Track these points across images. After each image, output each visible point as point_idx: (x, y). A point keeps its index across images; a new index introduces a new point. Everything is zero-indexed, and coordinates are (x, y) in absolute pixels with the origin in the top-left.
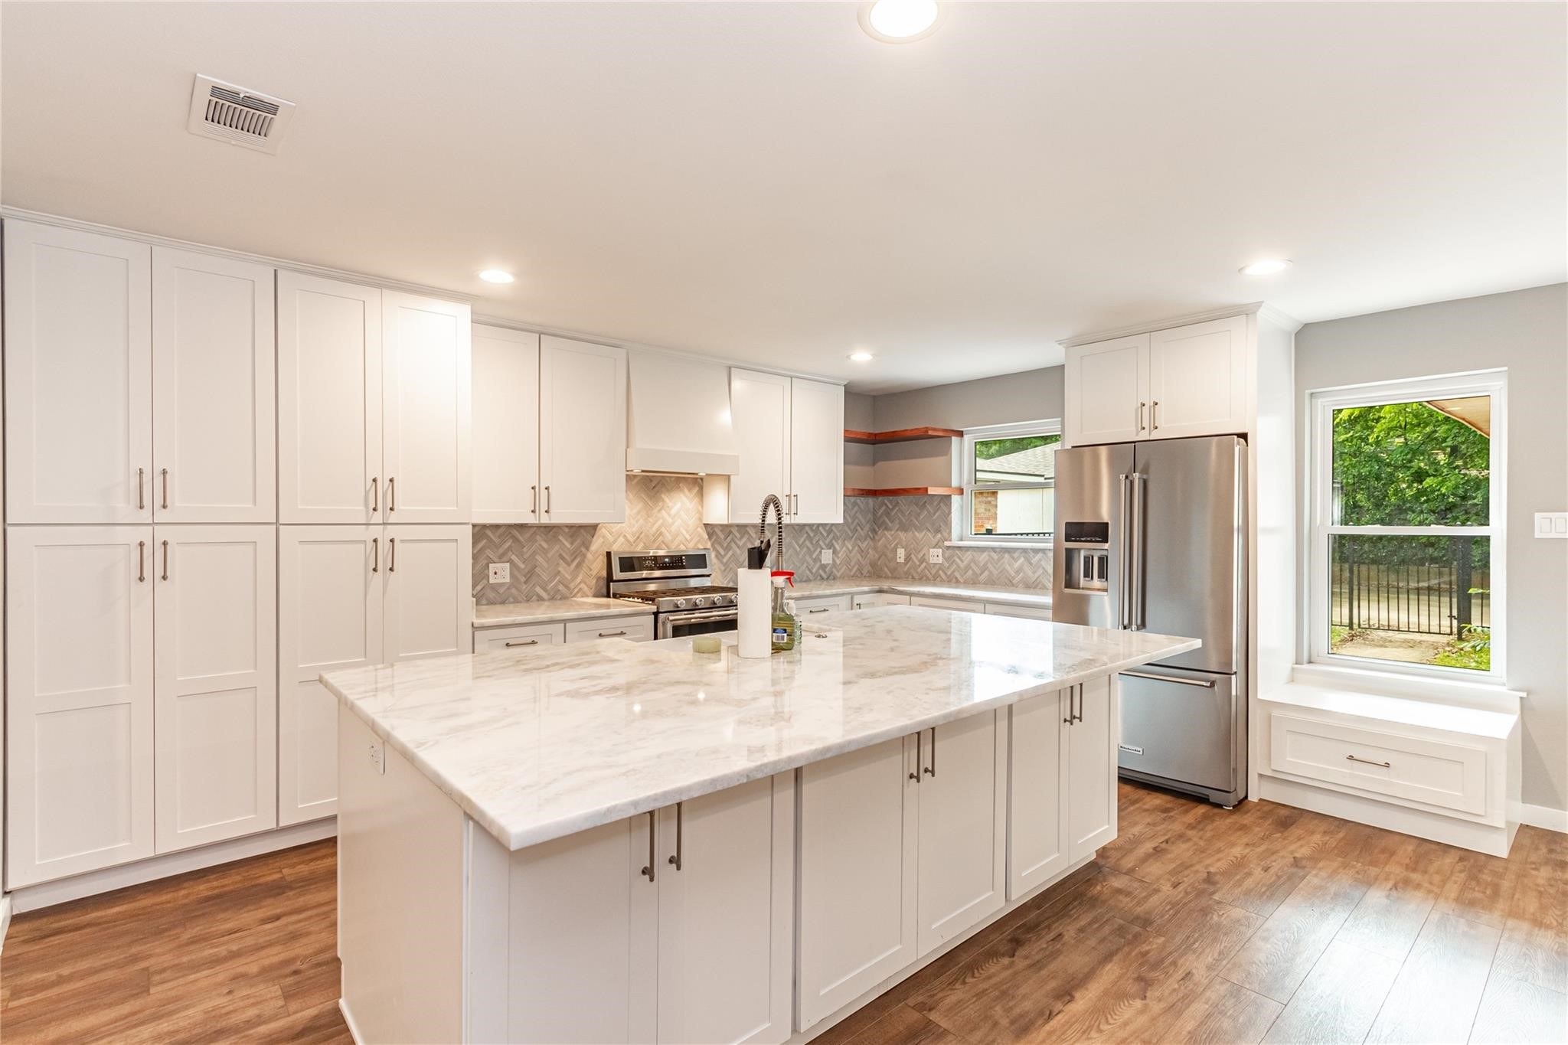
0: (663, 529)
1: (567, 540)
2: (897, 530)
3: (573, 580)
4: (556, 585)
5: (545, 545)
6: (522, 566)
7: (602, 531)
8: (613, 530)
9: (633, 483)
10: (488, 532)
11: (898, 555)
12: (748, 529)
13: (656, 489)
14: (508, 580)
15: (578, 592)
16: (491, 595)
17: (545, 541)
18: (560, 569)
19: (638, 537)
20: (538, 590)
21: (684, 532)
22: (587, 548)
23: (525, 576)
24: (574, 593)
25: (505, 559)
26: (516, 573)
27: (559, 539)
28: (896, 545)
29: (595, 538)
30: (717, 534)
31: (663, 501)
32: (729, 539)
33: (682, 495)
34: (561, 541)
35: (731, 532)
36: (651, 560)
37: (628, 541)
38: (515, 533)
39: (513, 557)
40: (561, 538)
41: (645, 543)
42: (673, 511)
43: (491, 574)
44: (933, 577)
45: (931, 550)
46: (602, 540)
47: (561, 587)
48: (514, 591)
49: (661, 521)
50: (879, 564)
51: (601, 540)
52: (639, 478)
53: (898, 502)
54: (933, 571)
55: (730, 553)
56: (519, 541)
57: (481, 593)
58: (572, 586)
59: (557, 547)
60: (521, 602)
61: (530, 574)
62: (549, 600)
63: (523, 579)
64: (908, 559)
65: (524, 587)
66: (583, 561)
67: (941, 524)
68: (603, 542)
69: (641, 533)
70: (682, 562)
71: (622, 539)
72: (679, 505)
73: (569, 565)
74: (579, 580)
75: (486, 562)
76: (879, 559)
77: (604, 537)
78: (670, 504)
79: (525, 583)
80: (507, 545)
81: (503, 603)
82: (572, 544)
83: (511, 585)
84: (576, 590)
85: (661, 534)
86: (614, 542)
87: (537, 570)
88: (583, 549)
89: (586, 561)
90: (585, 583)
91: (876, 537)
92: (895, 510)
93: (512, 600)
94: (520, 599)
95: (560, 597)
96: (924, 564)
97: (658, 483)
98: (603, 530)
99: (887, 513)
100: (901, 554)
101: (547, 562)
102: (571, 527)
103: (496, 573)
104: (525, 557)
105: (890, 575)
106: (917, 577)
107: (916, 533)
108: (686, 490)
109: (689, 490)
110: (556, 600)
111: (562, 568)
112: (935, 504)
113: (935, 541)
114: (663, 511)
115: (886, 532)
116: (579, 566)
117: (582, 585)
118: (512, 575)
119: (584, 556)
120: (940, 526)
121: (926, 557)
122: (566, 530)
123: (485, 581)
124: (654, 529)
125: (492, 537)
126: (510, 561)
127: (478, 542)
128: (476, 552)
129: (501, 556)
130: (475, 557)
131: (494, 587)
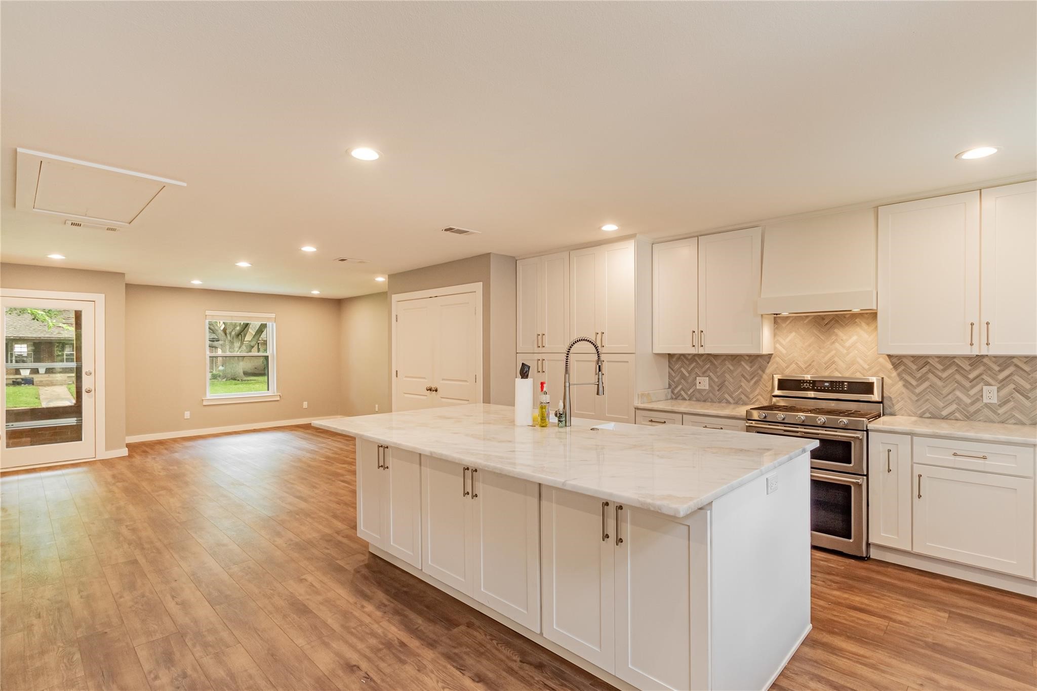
0: (836, 359)
1: (747, 365)
3: (752, 392)
4: (739, 394)
5: (731, 368)
6: (716, 380)
7: (776, 360)
8: (786, 359)
9: (805, 322)
10: (696, 358)
12: (956, 360)
13: (828, 326)
14: (707, 387)
15: (756, 401)
16: (698, 395)
17: (732, 365)
18: (742, 384)
19: (810, 365)
20: (727, 396)
21: (861, 362)
22: (763, 371)
23: (718, 386)
24: (752, 402)
25: (706, 375)
26: (713, 384)
27: (741, 364)
29: (770, 363)
30: (905, 365)
31: (837, 335)
32: (925, 370)
33: (858, 329)
34: (743, 365)
35: (927, 363)
36: (810, 383)
37: (800, 367)
38: (713, 359)
39: (711, 374)
40: (743, 363)
41: (816, 370)
42: (848, 344)
43: (698, 383)
46: (776, 366)
47: (743, 397)
48: (711, 395)
49: (834, 352)
51: (775, 366)
52: (810, 318)
55: (926, 384)
56: (714, 364)
57: (692, 395)
58: (751, 396)
59: (740, 369)
60: (715, 402)
61: (721, 386)
62: (734, 404)
63: (717, 388)
65: (718, 393)
66: (760, 380)
68: (777, 367)
69: (813, 361)
70: (843, 388)
71: (793, 366)
72: (854, 338)
73: (748, 381)
74: (756, 392)
75: (694, 376)
77: (777, 363)
78: (844, 338)
79: (718, 390)
80: (707, 366)
81: (705, 401)
82: (751, 367)
83: (709, 391)
84: (754, 400)
85: (834, 362)
86: (787, 367)
87: (726, 383)
88: (760, 372)
89: (762, 380)
90: (762, 395)
93: (710, 400)
94: (715, 401)
95: (742, 403)
97: (831, 321)
98: (777, 359)
101: (733, 379)
102: (750, 356)
103: (700, 383)
104: (719, 374)
108: (863, 324)
109: (868, 324)
110: (739, 404)
111: (744, 383)
114: (837, 344)
116: (756, 383)
117: (759, 397)
118: (710, 385)
119: (761, 377)
122: (747, 358)
123: (694, 387)
124: (827, 358)
125: (699, 362)
126: (709, 376)
127: (690, 364)
128: (689, 369)
129: (704, 373)
130: (689, 373)
131: (700, 391)
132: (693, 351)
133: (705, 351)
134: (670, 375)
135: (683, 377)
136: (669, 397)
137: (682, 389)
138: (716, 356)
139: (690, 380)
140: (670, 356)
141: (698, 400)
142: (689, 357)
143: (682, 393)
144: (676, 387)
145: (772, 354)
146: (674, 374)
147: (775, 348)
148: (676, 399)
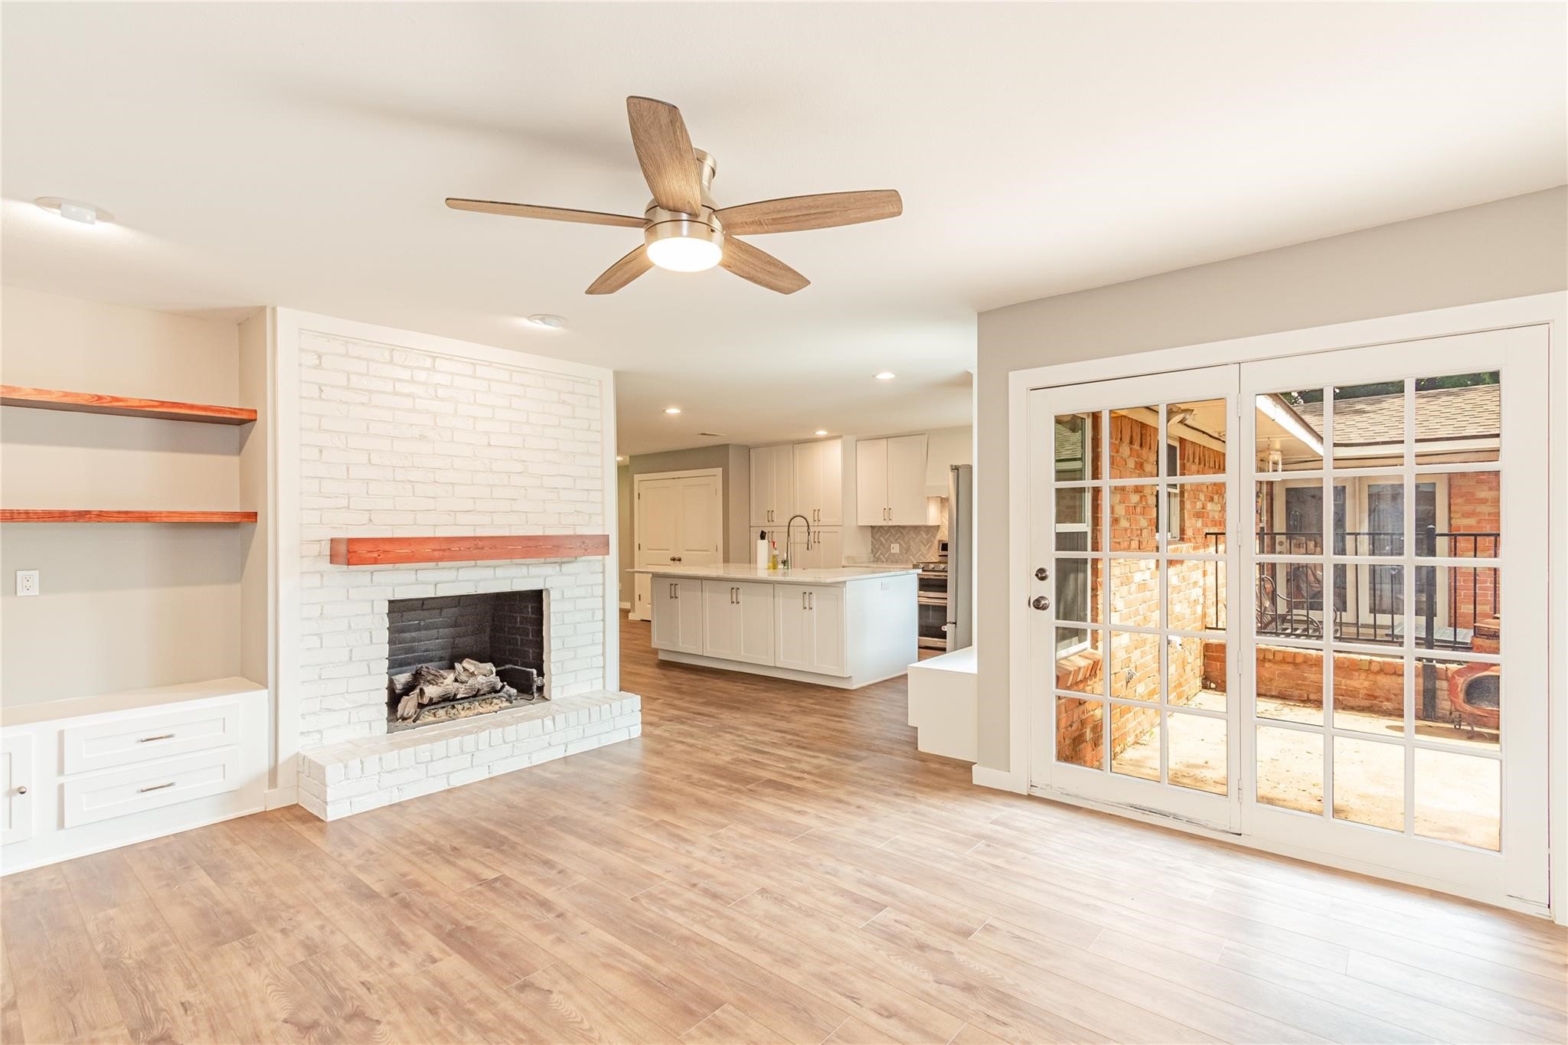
1: (924, 534)
3: (927, 554)
4: (919, 556)
5: (914, 536)
6: (904, 545)
7: (942, 530)
10: (891, 529)
14: (898, 551)
16: (892, 558)
17: (915, 534)
20: (911, 557)
22: (935, 538)
23: (905, 551)
25: (897, 542)
26: (901, 548)
34: (921, 534)
38: (902, 530)
39: (901, 540)
40: (921, 532)
43: (892, 548)
46: (942, 534)
47: (922, 558)
48: (900, 557)
51: (939, 533)
56: (903, 533)
57: (888, 558)
58: (927, 557)
59: (920, 537)
60: (904, 564)
61: (908, 550)
63: (903, 553)
65: (905, 556)
73: (925, 546)
74: (930, 554)
75: (890, 543)
77: (943, 532)
79: (905, 554)
80: (898, 535)
81: (896, 563)
82: (927, 535)
83: (899, 555)
87: (911, 548)
88: (932, 539)
89: (933, 543)
90: (933, 556)
93: (900, 562)
94: (904, 562)
101: (915, 543)
102: (925, 527)
104: (906, 541)
111: (922, 548)
116: (929, 545)
122: (924, 529)
123: (889, 551)
125: (892, 532)
126: (899, 543)
127: (887, 534)
128: (886, 538)
129: (896, 540)
130: (886, 540)
131: (893, 555)
132: (884, 523)
133: (894, 523)
134: (872, 544)
135: (882, 544)
136: (872, 560)
137: (881, 554)
138: (904, 527)
139: (886, 546)
140: (872, 527)
141: (892, 562)
142: (886, 529)
143: (881, 556)
144: (877, 552)
145: (939, 526)
146: (875, 542)
147: (942, 522)
148: (877, 561)
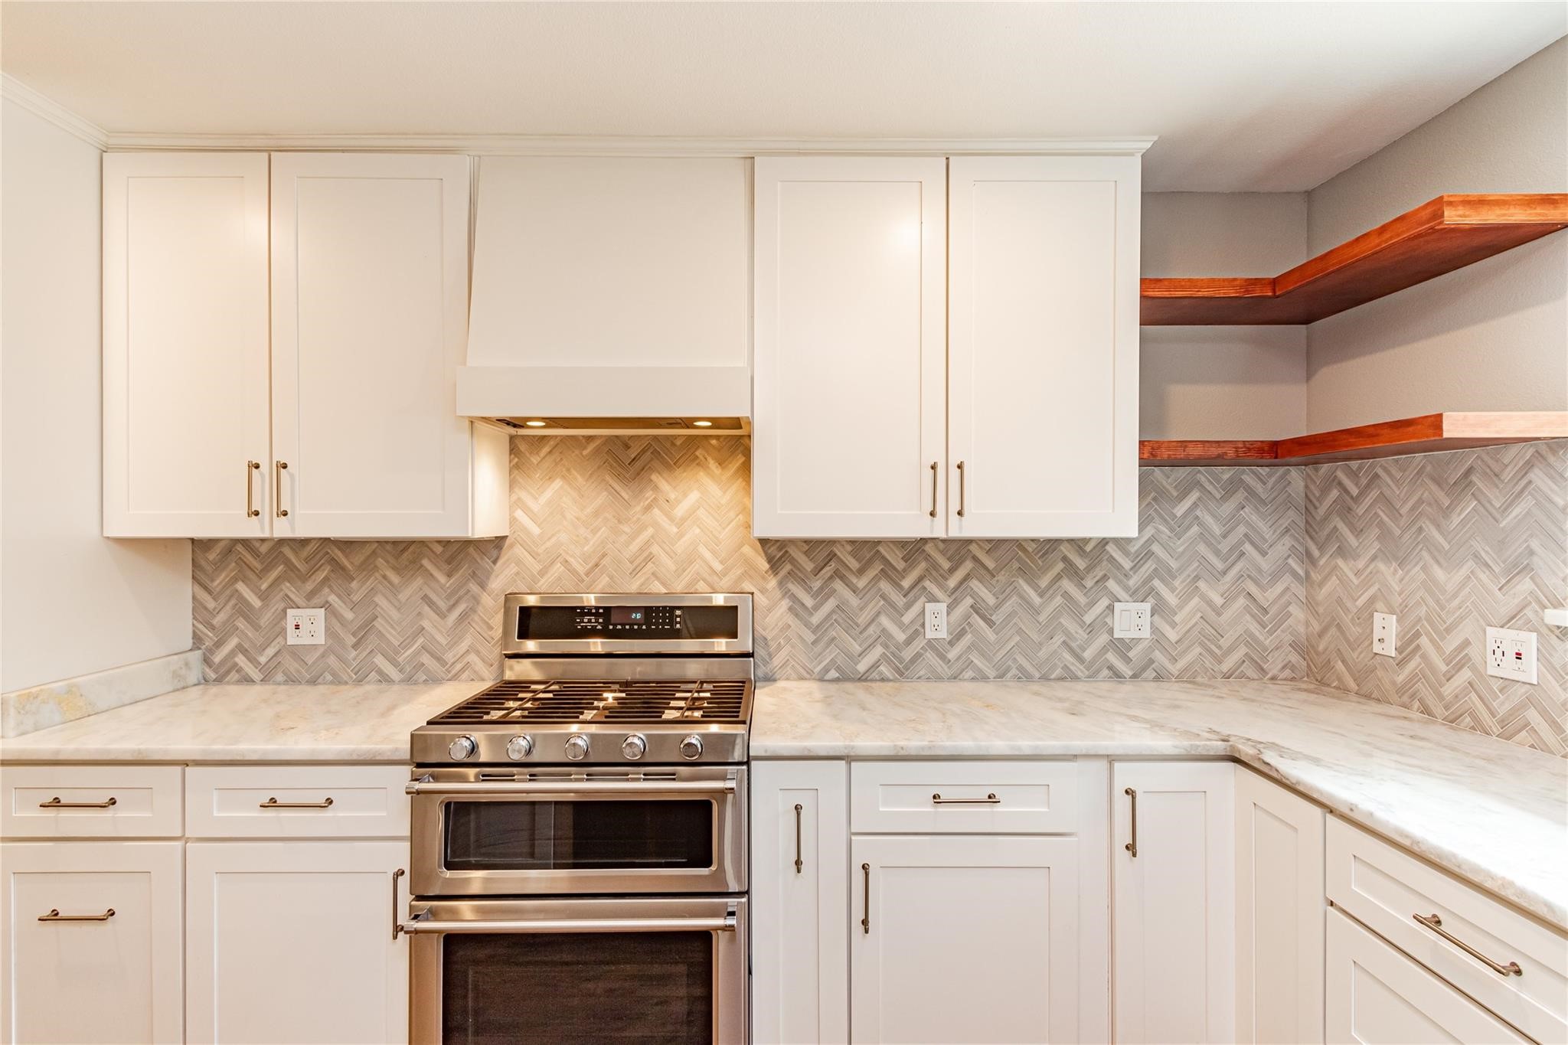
0: (655, 549)
1: (438, 568)
2: (1374, 558)
3: (452, 645)
4: (417, 653)
5: (394, 579)
6: (349, 615)
7: (515, 552)
8: (540, 551)
9: (585, 453)
10: (287, 551)
11: (1377, 634)
12: (881, 549)
13: (638, 464)
14: (320, 639)
15: (462, 670)
16: (292, 666)
17: (394, 568)
18: (426, 624)
19: (597, 565)
20: (380, 661)
21: (708, 555)
22: (483, 586)
23: (354, 634)
24: (453, 672)
25: (316, 601)
26: (337, 627)
27: (422, 566)
28: (1372, 600)
29: (500, 563)
30: (793, 561)
31: (656, 488)
32: (828, 571)
33: (702, 475)
34: (427, 570)
35: (832, 556)
36: (597, 615)
37: (574, 572)
38: (339, 555)
39: (333, 599)
40: (425, 562)
41: (611, 578)
42: (680, 511)
43: (290, 628)
44: (1503, 723)
45: (1491, 632)
46: (515, 570)
47: (426, 659)
48: (332, 660)
49: (650, 531)
50: (1321, 648)
51: (513, 569)
52: (598, 442)
53: (1377, 476)
54: (1503, 706)
55: (830, 604)
56: (343, 568)
57: (272, 665)
58: (449, 657)
59: (419, 582)
60: (346, 683)
61: (364, 631)
62: (402, 681)
63: (351, 640)
64: (1408, 646)
65: (354, 653)
66: (473, 610)
67: (1535, 544)
68: (518, 574)
69: (604, 555)
70: (672, 623)
71: (558, 569)
72: (694, 496)
73: (443, 616)
74: (464, 646)
75: (282, 605)
76: (1321, 635)
77: (519, 562)
78: (672, 496)
79: (355, 646)
80: (321, 575)
81: (313, 682)
82: (449, 575)
83: (328, 651)
84: (458, 667)
85: (650, 558)
86: (543, 573)
87: (379, 624)
88: (474, 587)
89: (480, 609)
90: (478, 653)
91: (1316, 577)
92: (1368, 501)
93: (329, 677)
94: (345, 678)
96: (1466, 674)
97: (644, 451)
98: (519, 551)
99: (1344, 509)
100: (1386, 632)
101: (399, 609)
102: (445, 543)
103: (297, 627)
104: (356, 598)
105: (1352, 685)
106: (1438, 710)
107: (1439, 573)
108: (712, 464)
109: (721, 463)
110: (416, 683)
111: (429, 621)
112: (1507, 475)
113: (1507, 603)
114: (656, 511)
115: (1340, 562)
116: (463, 617)
117: (472, 658)
118: (330, 632)
119: (477, 600)
120: (1532, 553)
121: (1473, 651)
122: (439, 549)
123: (280, 639)
124: (634, 547)
125: (294, 560)
126: (326, 606)
127: (266, 570)
128: (264, 587)
129: (310, 596)
130: (264, 596)
131: (295, 652)
132: (252, 529)
133: (293, 530)
134: (197, 605)
135: (244, 610)
136: (194, 676)
137: (240, 649)
138: (348, 545)
139: (265, 620)
140: (200, 546)
141: (291, 680)
142: (264, 549)
143: (241, 660)
144: (219, 644)
145: (504, 538)
146: (211, 604)
147: (513, 521)
148: (219, 680)
